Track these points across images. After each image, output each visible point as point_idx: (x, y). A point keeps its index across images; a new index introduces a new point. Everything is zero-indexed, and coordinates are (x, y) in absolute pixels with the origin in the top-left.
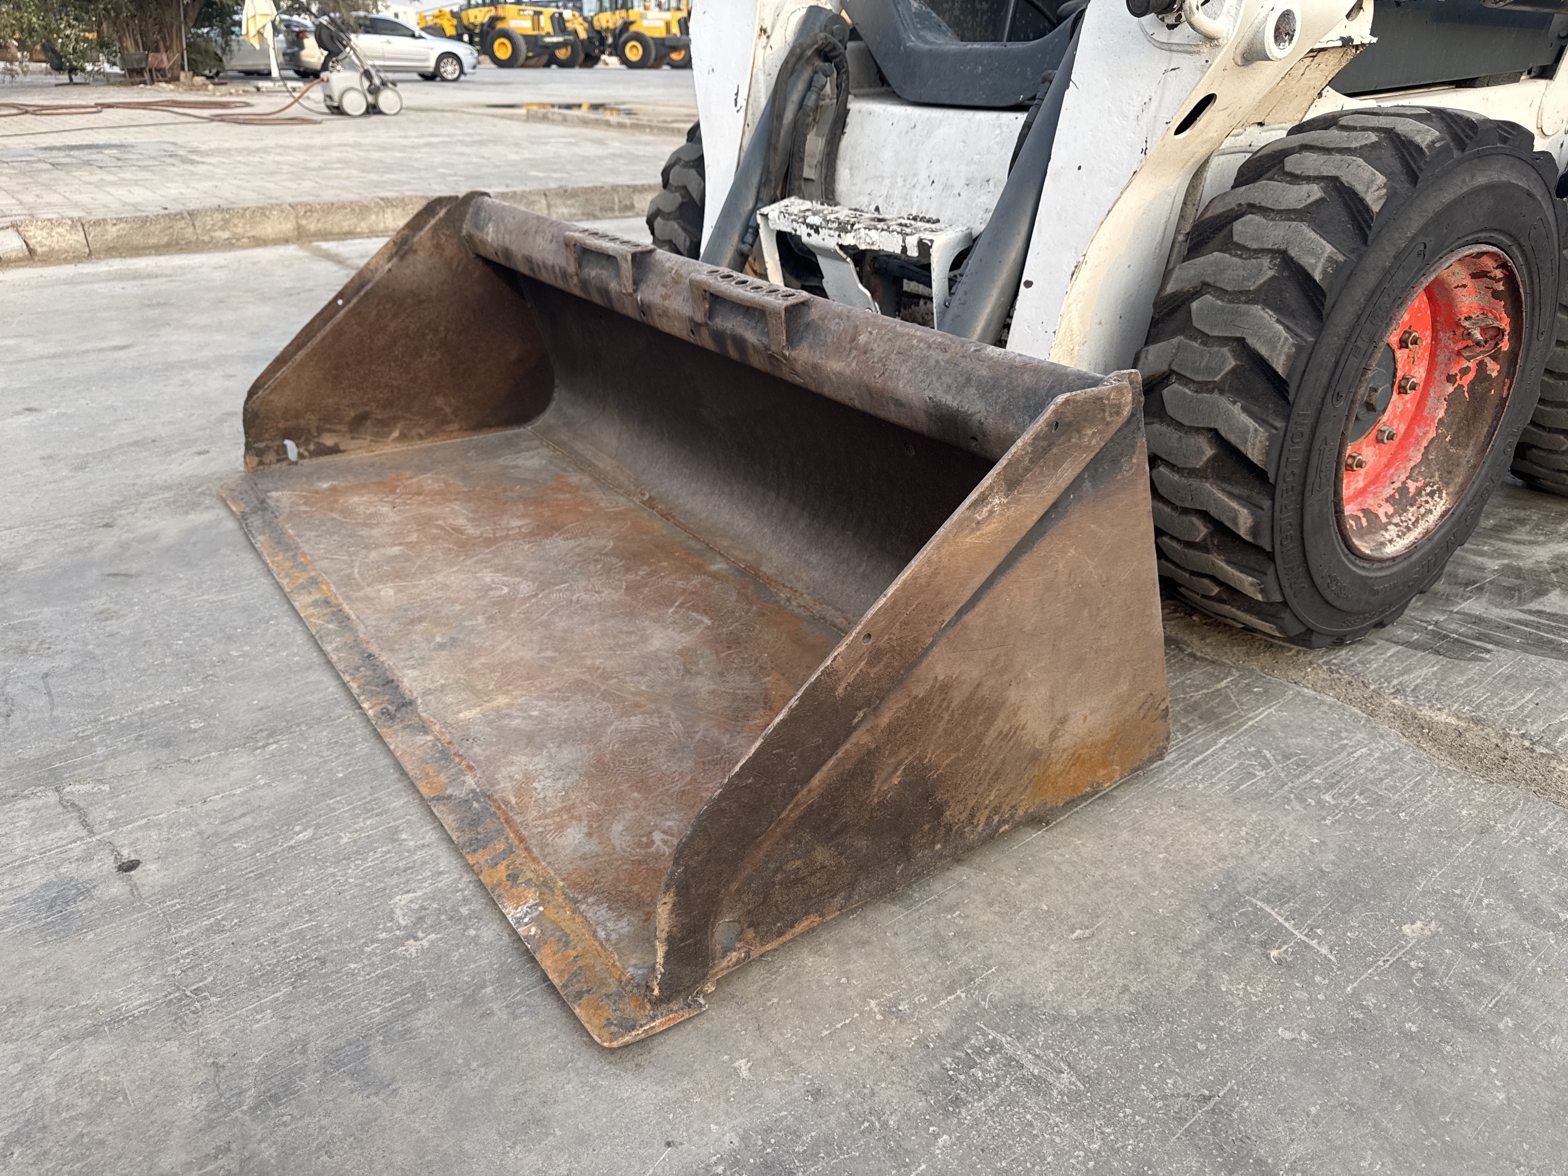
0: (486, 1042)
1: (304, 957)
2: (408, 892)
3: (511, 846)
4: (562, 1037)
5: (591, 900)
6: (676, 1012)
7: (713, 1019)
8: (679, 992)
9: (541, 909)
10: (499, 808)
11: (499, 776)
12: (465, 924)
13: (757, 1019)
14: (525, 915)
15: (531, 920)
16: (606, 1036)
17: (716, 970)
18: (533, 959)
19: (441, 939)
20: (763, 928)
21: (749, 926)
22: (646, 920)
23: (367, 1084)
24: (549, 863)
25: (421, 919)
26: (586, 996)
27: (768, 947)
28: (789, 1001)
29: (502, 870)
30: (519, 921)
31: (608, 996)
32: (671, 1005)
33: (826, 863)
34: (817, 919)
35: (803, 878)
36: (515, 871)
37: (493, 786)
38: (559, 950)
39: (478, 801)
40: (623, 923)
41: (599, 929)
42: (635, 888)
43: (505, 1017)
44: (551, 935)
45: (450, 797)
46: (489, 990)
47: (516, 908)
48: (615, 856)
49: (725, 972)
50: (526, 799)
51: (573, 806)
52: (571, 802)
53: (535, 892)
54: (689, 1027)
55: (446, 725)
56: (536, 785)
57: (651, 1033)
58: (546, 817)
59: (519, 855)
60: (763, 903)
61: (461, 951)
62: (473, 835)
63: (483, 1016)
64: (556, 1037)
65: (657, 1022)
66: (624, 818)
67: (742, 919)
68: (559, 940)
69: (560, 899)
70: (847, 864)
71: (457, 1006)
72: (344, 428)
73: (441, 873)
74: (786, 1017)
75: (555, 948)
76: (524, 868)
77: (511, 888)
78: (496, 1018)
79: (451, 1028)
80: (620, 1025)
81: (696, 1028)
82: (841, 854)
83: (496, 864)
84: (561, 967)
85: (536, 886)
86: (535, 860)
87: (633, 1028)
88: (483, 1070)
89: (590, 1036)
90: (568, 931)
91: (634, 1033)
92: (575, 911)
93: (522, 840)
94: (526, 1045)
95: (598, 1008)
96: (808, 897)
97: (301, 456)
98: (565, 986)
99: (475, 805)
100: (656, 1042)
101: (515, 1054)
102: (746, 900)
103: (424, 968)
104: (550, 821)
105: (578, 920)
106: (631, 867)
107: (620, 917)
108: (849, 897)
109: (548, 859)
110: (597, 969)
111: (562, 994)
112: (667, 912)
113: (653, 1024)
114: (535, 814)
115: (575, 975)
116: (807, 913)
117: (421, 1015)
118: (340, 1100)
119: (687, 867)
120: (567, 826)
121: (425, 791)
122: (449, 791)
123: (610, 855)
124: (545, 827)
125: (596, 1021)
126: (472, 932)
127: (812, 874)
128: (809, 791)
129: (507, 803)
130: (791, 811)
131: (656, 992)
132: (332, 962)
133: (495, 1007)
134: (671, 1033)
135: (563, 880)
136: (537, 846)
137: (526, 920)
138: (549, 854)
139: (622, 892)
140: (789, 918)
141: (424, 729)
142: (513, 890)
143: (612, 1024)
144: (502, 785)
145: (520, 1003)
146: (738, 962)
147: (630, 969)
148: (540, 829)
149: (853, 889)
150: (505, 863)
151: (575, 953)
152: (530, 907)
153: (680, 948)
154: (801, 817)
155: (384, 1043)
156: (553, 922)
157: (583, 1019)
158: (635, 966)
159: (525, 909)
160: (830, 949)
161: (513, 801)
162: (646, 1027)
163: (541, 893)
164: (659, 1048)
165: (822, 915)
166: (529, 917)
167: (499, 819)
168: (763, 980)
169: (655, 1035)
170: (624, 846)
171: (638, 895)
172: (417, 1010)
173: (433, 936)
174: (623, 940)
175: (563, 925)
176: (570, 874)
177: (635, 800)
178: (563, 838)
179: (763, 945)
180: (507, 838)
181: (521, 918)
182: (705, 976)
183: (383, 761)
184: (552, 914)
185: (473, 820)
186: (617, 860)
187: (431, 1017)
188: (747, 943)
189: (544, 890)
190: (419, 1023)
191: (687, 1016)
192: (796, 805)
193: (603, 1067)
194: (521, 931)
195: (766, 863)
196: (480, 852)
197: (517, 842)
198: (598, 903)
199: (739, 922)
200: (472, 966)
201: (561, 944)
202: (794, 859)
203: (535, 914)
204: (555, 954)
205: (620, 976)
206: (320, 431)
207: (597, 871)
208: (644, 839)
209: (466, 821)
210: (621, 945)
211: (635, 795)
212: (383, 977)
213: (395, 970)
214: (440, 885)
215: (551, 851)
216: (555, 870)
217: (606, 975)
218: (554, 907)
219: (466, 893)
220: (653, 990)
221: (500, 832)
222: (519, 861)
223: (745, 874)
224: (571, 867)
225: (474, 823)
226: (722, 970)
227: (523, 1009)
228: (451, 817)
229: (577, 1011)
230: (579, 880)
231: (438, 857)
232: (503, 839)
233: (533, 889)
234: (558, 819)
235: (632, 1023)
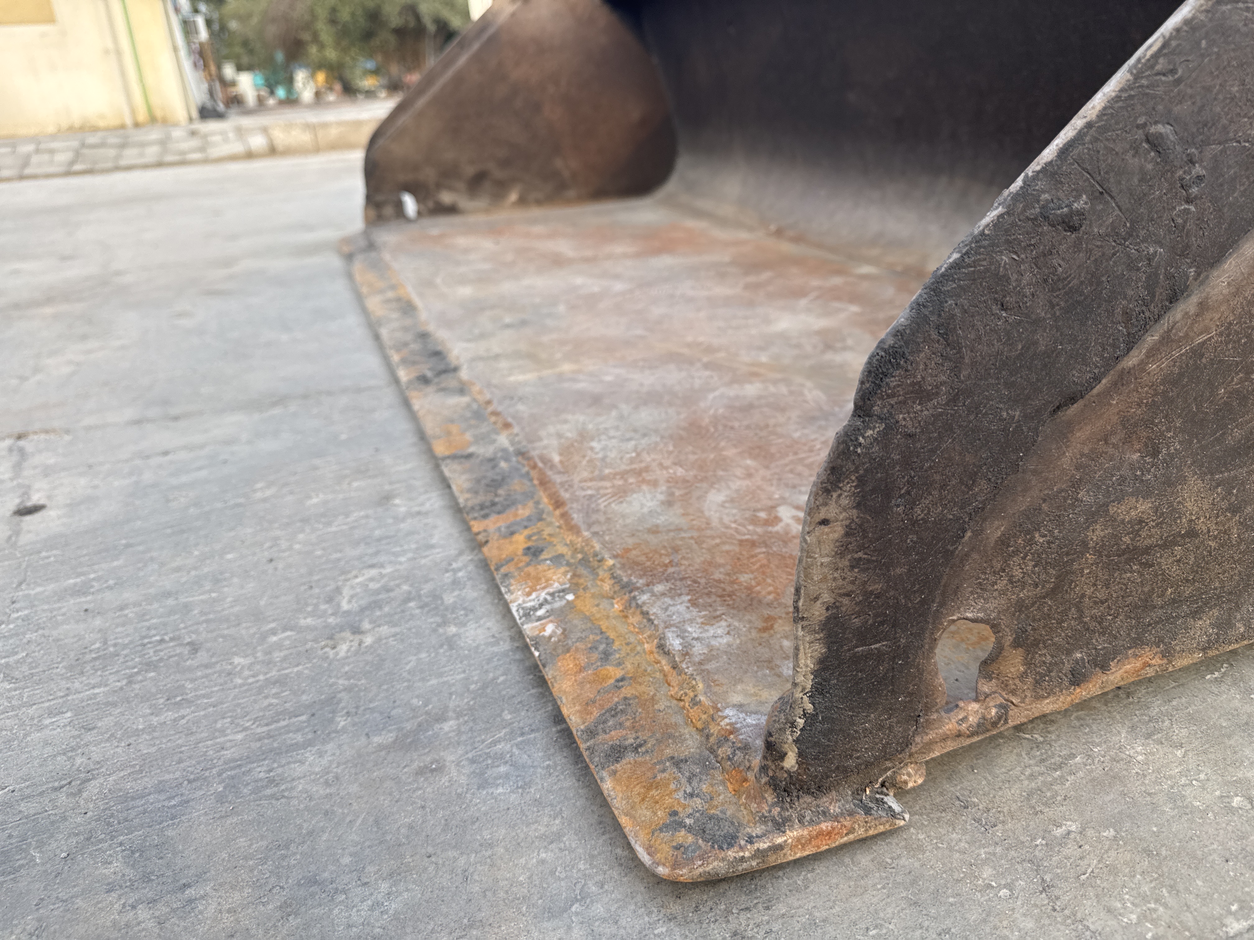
0: (411, 827)
1: (172, 639)
2: (372, 566)
3: (542, 512)
4: (570, 840)
5: (659, 588)
6: (836, 818)
7: (921, 849)
8: (845, 771)
9: (570, 597)
10: (535, 467)
11: (543, 433)
12: (444, 616)
13: (1037, 866)
14: (541, 606)
15: (550, 613)
16: (665, 851)
17: (932, 735)
18: (542, 682)
19: (394, 635)
20: (1044, 656)
21: (1016, 644)
22: (765, 630)
23: (146, 878)
24: (595, 534)
25: (377, 605)
26: (630, 757)
27: (1048, 706)
28: (1111, 833)
29: (520, 541)
30: (528, 614)
31: (678, 763)
32: (824, 801)
33: (1201, 525)
34: (1157, 661)
35: (1147, 550)
36: (540, 544)
37: (531, 441)
38: (589, 665)
39: (507, 460)
40: (719, 629)
41: (669, 635)
42: (744, 578)
43: (463, 780)
44: (580, 639)
45: (469, 456)
46: (449, 726)
47: (529, 594)
48: (709, 533)
49: (951, 746)
50: (576, 458)
51: (647, 469)
52: (643, 465)
53: (565, 574)
54: (864, 859)
55: (489, 385)
56: (594, 444)
57: (772, 860)
58: (603, 478)
59: (550, 524)
60: (1053, 592)
61: (423, 655)
62: (490, 497)
63: (420, 772)
64: (558, 837)
65: (791, 835)
66: (729, 487)
67: (1004, 621)
68: (594, 648)
69: (607, 586)
70: (1241, 540)
71: (381, 747)
72: (461, 185)
73: (432, 547)
74: (1113, 870)
75: (583, 660)
76: (555, 540)
77: (528, 564)
78: (445, 780)
79: (354, 788)
80: (701, 831)
81: (883, 866)
82: (1234, 510)
83: (512, 533)
84: (589, 693)
85: (568, 564)
86: (574, 529)
87: (731, 840)
88: (384, 886)
89: (629, 846)
90: (612, 635)
91: (731, 854)
92: (632, 604)
93: (558, 504)
94: (491, 846)
95: (652, 785)
96: (1147, 605)
97: (419, 213)
98: (591, 733)
99: (503, 464)
100: (785, 882)
101: (462, 861)
102: (1017, 573)
103: (348, 676)
104: (607, 484)
105: (635, 619)
106: (737, 549)
107: (715, 618)
108: (1224, 625)
109: (595, 528)
110: (661, 706)
111: (583, 746)
112: (828, 548)
113: (780, 840)
114: (585, 474)
115: (614, 712)
116: (1138, 642)
117: (310, 756)
118: (79, 902)
119: (891, 428)
120: (633, 491)
121: (440, 449)
122: (472, 449)
123: (699, 529)
124: (598, 489)
125: (644, 813)
126: (452, 630)
127: (1167, 545)
128: (1203, 306)
129: (546, 461)
130: (1152, 354)
131: (791, 761)
132: (208, 650)
133: (450, 757)
134: (820, 868)
135: (615, 557)
136: (579, 511)
137: (540, 613)
138: (598, 522)
139: (719, 581)
140: (1101, 643)
141: (462, 390)
142: (530, 569)
143: (681, 825)
144: (545, 442)
145: (499, 757)
146: (982, 726)
147: (729, 712)
148: (589, 492)
149: (1238, 607)
150: (527, 532)
151: (619, 673)
152: (552, 595)
153: (856, 660)
154: (1172, 381)
155: (221, 798)
156: (588, 619)
157: (618, 803)
158: (740, 707)
159: (543, 595)
160: (1180, 732)
161: (556, 458)
162: (763, 845)
163: (574, 575)
164: (793, 901)
165: (1168, 654)
166: (547, 607)
167: (531, 480)
168: (1032, 777)
169: (781, 867)
170: (726, 520)
171: (749, 588)
172: (309, 744)
173: (385, 630)
174: (716, 657)
175: (604, 625)
176: (627, 550)
177: (747, 468)
178: (624, 505)
179: (1038, 698)
180: (537, 503)
181: (535, 609)
182: (908, 743)
183: (403, 426)
184: (588, 606)
185: (493, 480)
186: (713, 538)
187: (325, 761)
188: (1005, 686)
189: (582, 571)
190: (298, 770)
191: (861, 833)
192: (1167, 339)
193: (652, 925)
194: (529, 628)
195: (1076, 485)
196: (493, 517)
197: (551, 508)
198: (673, 593)
199: (995, 627)
200: (434, 682)
201: (595, 655)
202: (1136, 494)
203: (558, 604)
204: (582, 669)
205: (706, 724)
206: (439, 186)
207: (676, 550)
208: (763, 515)
209: (483, 482)
210: (711, 666)
211: (749, 462)
212: (274, 683)
213: (299, 674)
214: (423, 561)
215: (602, 518)
216: (604, 544)
217: (678, 719)
218: (593, 596)
219: (460, 574)
220: (783, 756)
221: (529, 495)
222: (548, 531)
223: (1023, 503)
224: (631, 541)
225: (495, 485)
226: (945, 738)
227: (503, 769)
228: (464, 477)
229: (607, 785)
230: (643, 558)
231: (435, 527)
232: (531, 504)
233: (563, 569)
234: (620, 482)
235: (727, 829)
